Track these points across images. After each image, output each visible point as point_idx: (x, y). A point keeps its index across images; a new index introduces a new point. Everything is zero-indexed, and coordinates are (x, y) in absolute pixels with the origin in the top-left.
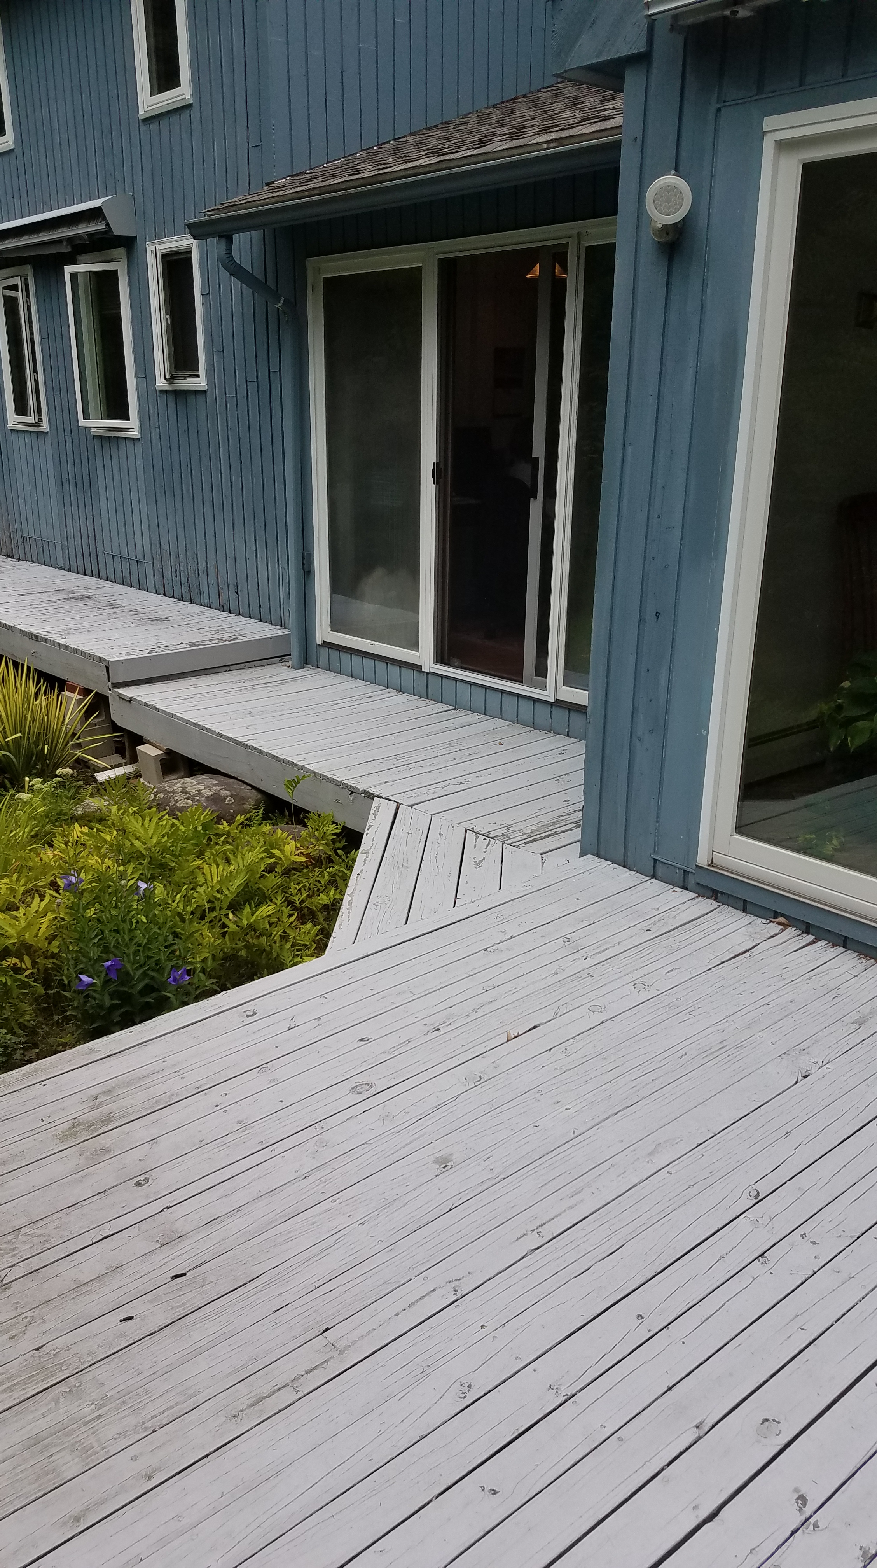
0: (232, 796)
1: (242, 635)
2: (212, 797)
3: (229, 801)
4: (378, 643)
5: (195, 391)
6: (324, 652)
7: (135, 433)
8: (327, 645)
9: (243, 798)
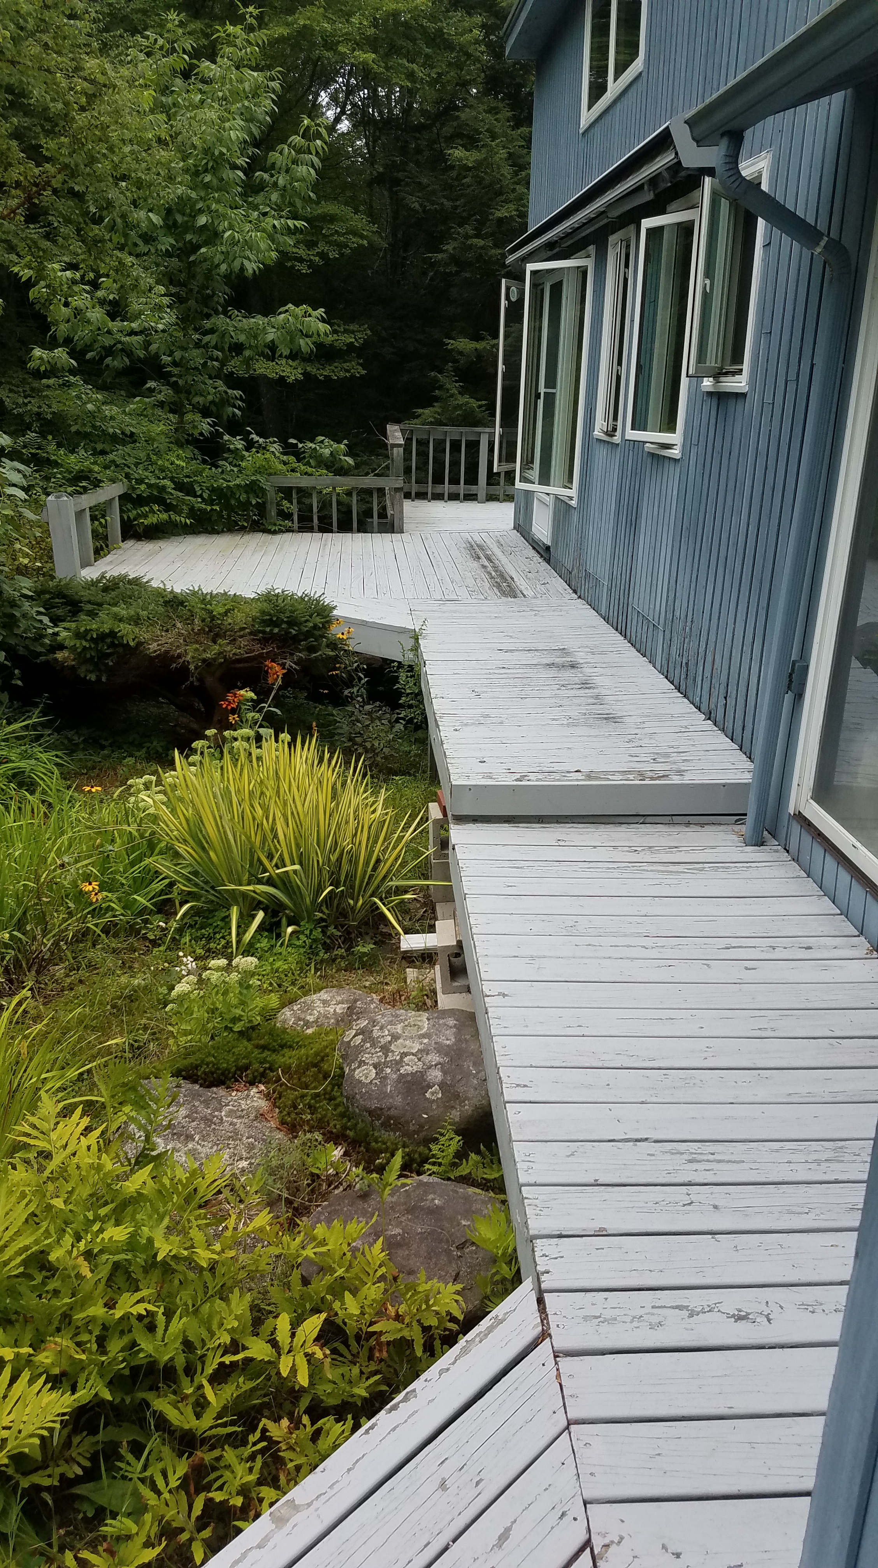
0: (442, 1085)
1: (680, 773)
2: (409, 1078)
3: (433, 1094)
4: (863, 849)
5: (737, 393)
6: (796, 828)
7: (676, 453)
8: (800, 817)
9: (457, 1096)
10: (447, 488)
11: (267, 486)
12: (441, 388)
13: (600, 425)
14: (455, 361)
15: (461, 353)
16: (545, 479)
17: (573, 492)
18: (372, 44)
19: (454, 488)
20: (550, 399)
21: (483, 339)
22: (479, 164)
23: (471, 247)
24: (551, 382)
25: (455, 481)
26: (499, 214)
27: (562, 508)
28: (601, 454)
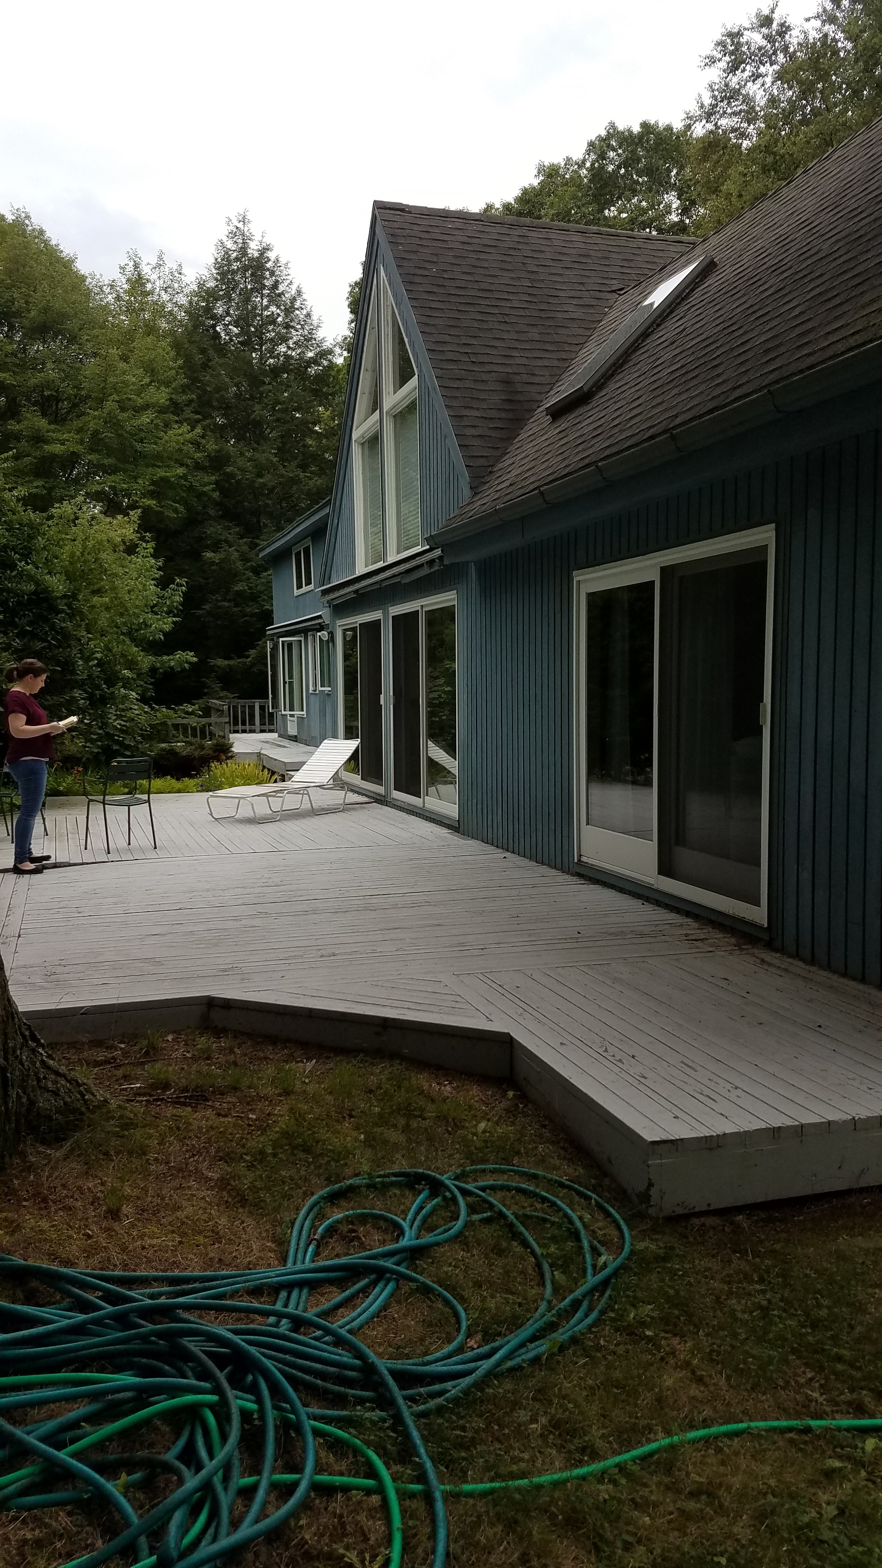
10: (240, 727)
11: (170, 723)
12: (208, 687)
13: (311, 688)
14: (216, 672)
15: (219, 667)
16: (292, 709)
17: (304, 713)
18: (152, 494)
19: (244, 727)
20: (291, 684)
21: (232, 659)
22: (222, 561)
23: (220, 607)
24: (291, 677)
25: (244, 723)
26: (236, 588)
27: (301, 719)
28: (312, 698)
